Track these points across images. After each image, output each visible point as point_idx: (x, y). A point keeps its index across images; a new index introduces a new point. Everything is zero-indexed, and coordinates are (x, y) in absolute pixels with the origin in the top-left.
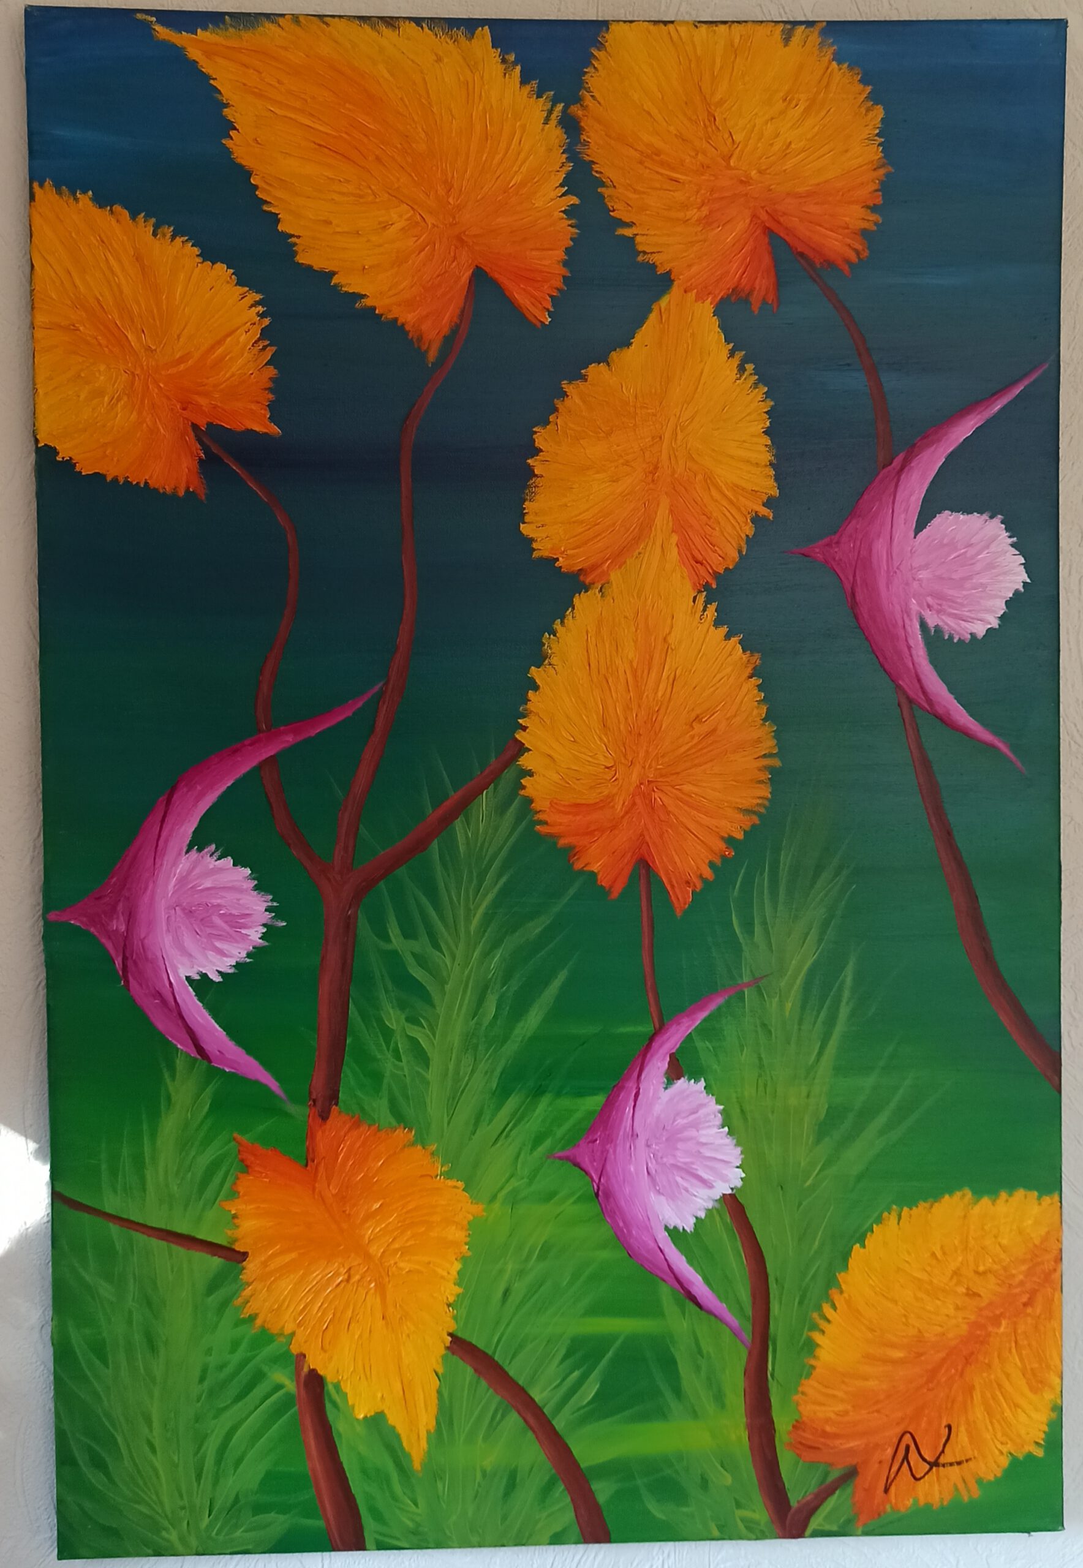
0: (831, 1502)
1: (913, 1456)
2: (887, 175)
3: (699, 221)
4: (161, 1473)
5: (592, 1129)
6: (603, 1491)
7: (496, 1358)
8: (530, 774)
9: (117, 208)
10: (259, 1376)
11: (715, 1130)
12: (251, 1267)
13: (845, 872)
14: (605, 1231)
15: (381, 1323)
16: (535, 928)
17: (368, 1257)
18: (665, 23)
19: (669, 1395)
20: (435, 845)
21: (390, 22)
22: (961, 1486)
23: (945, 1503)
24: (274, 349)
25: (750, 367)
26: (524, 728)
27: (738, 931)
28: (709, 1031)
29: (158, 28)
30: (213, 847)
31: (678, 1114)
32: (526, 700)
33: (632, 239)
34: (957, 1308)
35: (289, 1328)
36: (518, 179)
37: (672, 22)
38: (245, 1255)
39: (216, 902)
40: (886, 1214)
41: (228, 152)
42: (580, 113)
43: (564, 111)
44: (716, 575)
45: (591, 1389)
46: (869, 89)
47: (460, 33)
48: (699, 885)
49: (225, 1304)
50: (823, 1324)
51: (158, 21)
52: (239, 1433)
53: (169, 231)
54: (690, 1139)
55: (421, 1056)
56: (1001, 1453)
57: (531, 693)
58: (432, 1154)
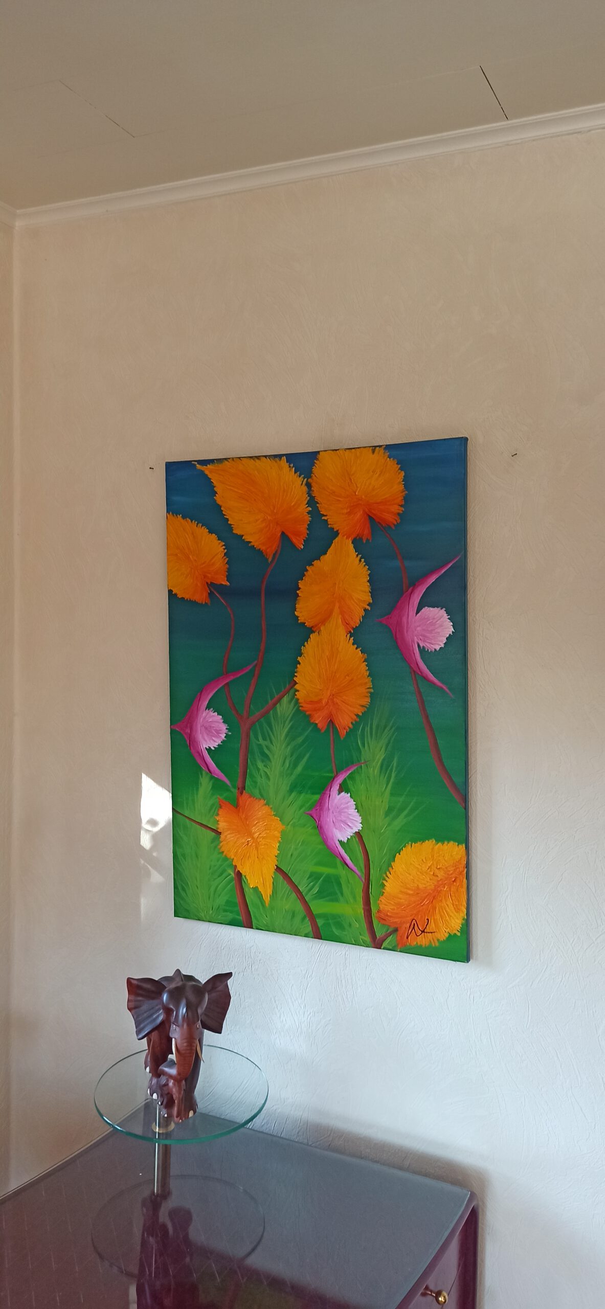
0: (390, 939)
1: (416, 928)
2: (406, 494)
3: (347, 513)
4: (199, 894)
5: (316, 806)
6: (320, 922)
7: (289, 875)
8: (298, 691)
9: (188, 519)
10: (224, 871)
11: (353, 810)
12: (222, 836)
13: (393, 729)
14: (320, 839)
15: (257, 859)
16: (300, 740)
17: (253, 838)
18: (336, 450)
19: (339, 894)
20: (271, 712)
21: (258, 457)
22: (432, 941)
23: (427, 945)
24: (228, 559)
25: (363, 560)
26: (296, 676)
27: (361, 747)
28: (351, 777)
29: (197, 465)
30: (212, 709)
31: (341, 804)
32: (297, 668)
33: (327, 520)
34: (430, 879)
35: (232, 857)
36: (293, 504)
37: (338, 450)
38: (220, 833)
39: (214, 725)
40: (407, 844)
41: (215, 500)
42: (311, 481)
43: (307, 480)
44: (353, 629)
45: (316, 890)
46: (399, 466)
47: (277, 459)
48: (348, 730)
49: (215, 847)
50: (387, 878)
51: (198, 464)
52: (219, 886)
53: (200, 525)
54: (345, 812)
55: (268, 777)
56: (445, 932)
57: (298, 665)
58: (271, 808)
